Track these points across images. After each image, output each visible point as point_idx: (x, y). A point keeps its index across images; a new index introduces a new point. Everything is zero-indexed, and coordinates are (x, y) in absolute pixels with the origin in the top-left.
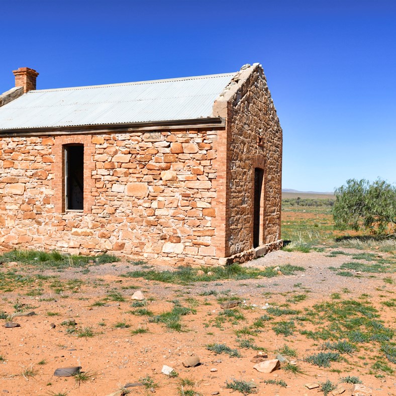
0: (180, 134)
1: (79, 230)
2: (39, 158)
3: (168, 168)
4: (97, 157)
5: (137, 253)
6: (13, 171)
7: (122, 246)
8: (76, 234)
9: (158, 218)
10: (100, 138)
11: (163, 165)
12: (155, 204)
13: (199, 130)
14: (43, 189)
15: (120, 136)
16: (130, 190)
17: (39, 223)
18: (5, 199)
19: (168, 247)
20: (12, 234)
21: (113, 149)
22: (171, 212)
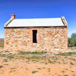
0: (58, 29)
1: (36, 47)
2: (26, 33)
3: (56, 35)
4: (40, 33)
5: (50, 51)
6: (20, 35)
7: (46, 50)
8: (36, 48)
9: (54, 44)
10: (41, 29)
11: (55, 34)
12: (53, 42)
13: (62, 28)
14: (28, 39)
15: (46, 29)
16: (48, 39)
17: (27, 46)
18: (18, 41)
19: (56, 49)
20: (20, 48)
21: (44, 31)
22: (57, 43)
